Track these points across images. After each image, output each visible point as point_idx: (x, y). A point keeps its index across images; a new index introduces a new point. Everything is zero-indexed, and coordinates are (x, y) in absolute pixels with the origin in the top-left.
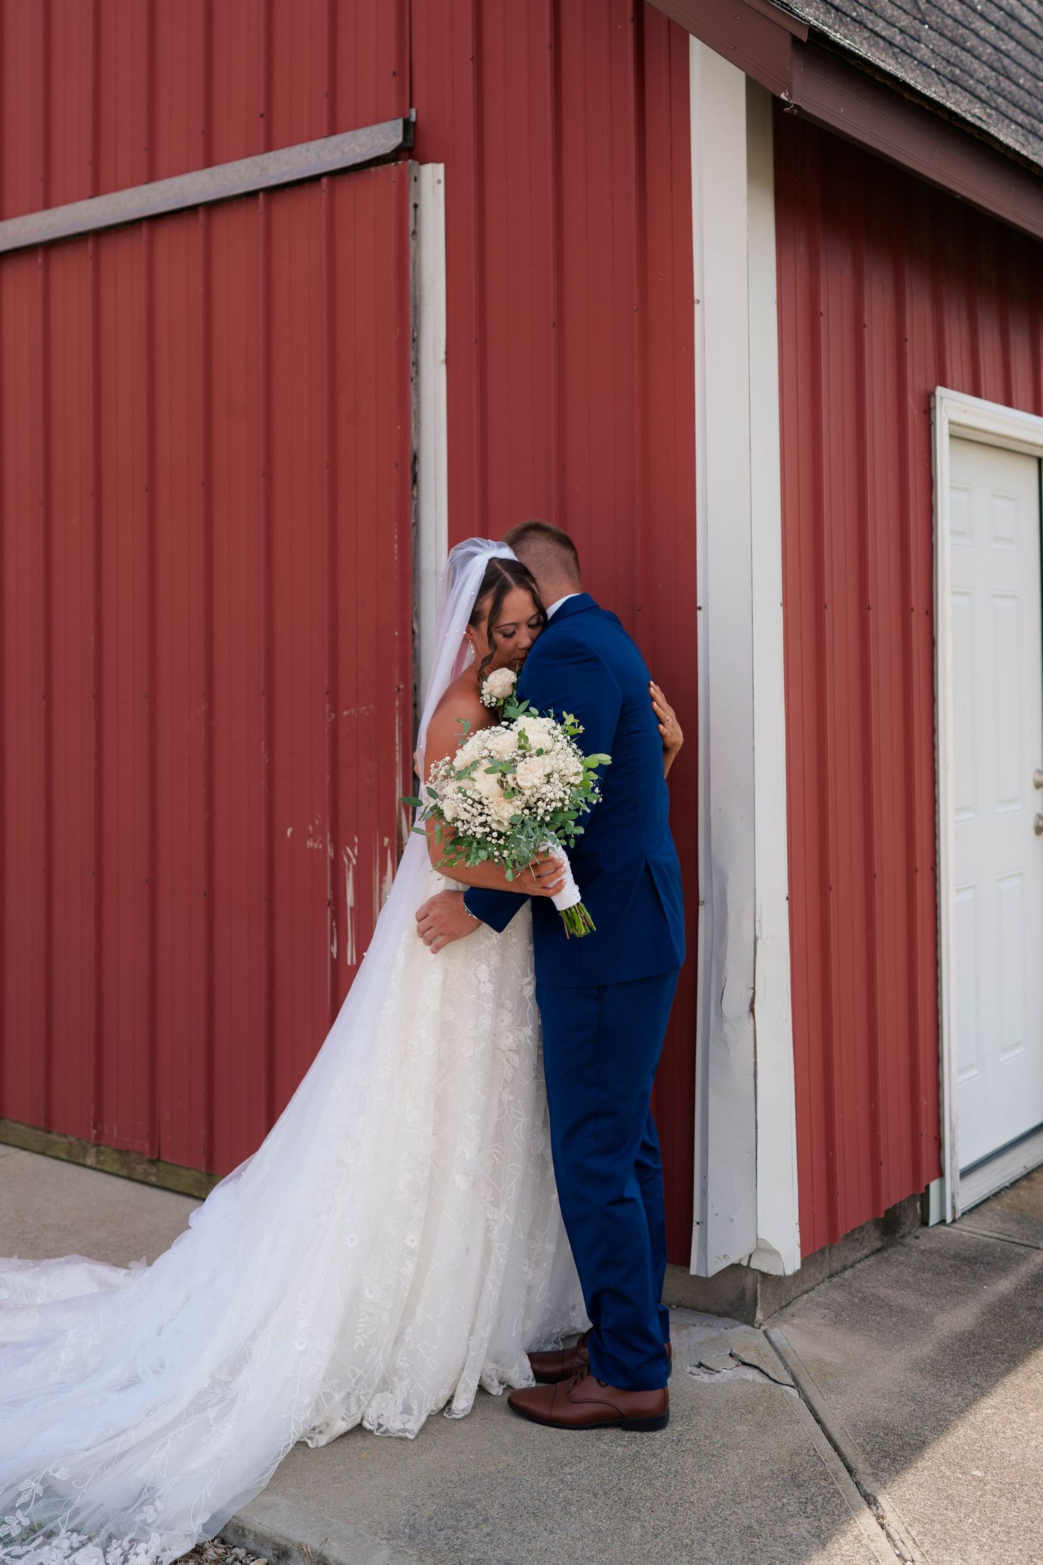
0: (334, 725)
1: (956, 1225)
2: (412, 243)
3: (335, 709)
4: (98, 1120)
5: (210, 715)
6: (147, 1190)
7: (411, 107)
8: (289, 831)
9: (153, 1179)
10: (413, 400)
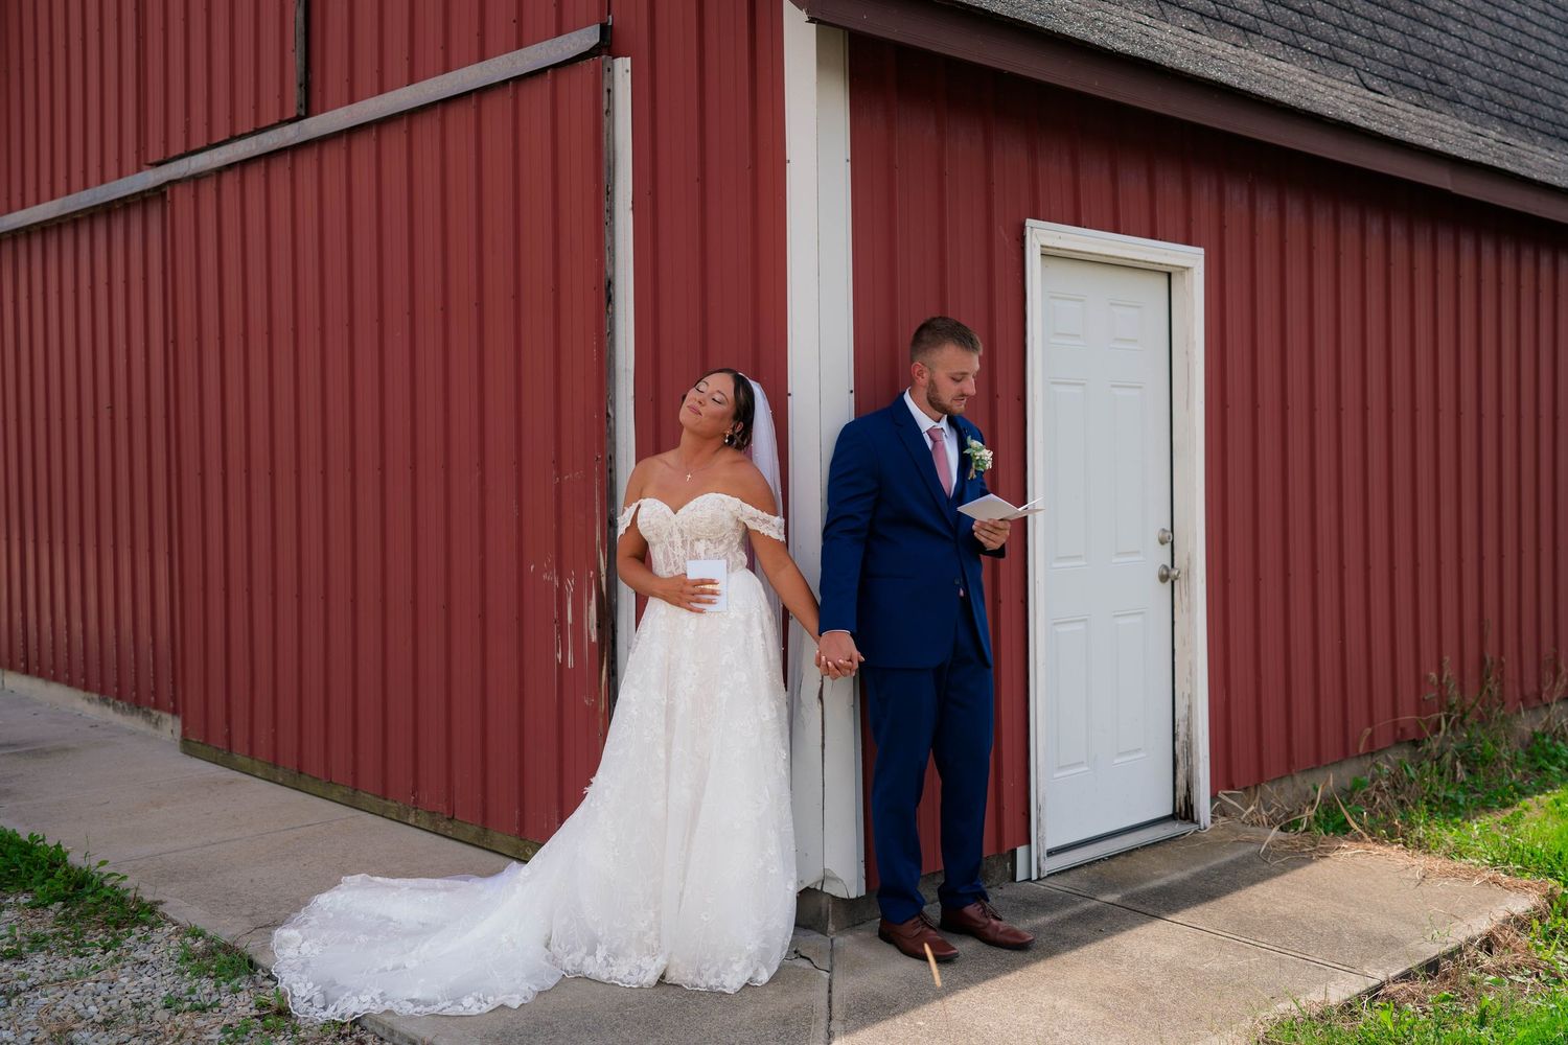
0: (559, 487)
1: (1040, 882)
2: (606, 119)
3: (560, 474)
4: (416, 789)
5: (483, 481)
6: (446, 840)
7: (609, 14)
8: (532, 567)
9: (450, 833)
10: (608, 238)
